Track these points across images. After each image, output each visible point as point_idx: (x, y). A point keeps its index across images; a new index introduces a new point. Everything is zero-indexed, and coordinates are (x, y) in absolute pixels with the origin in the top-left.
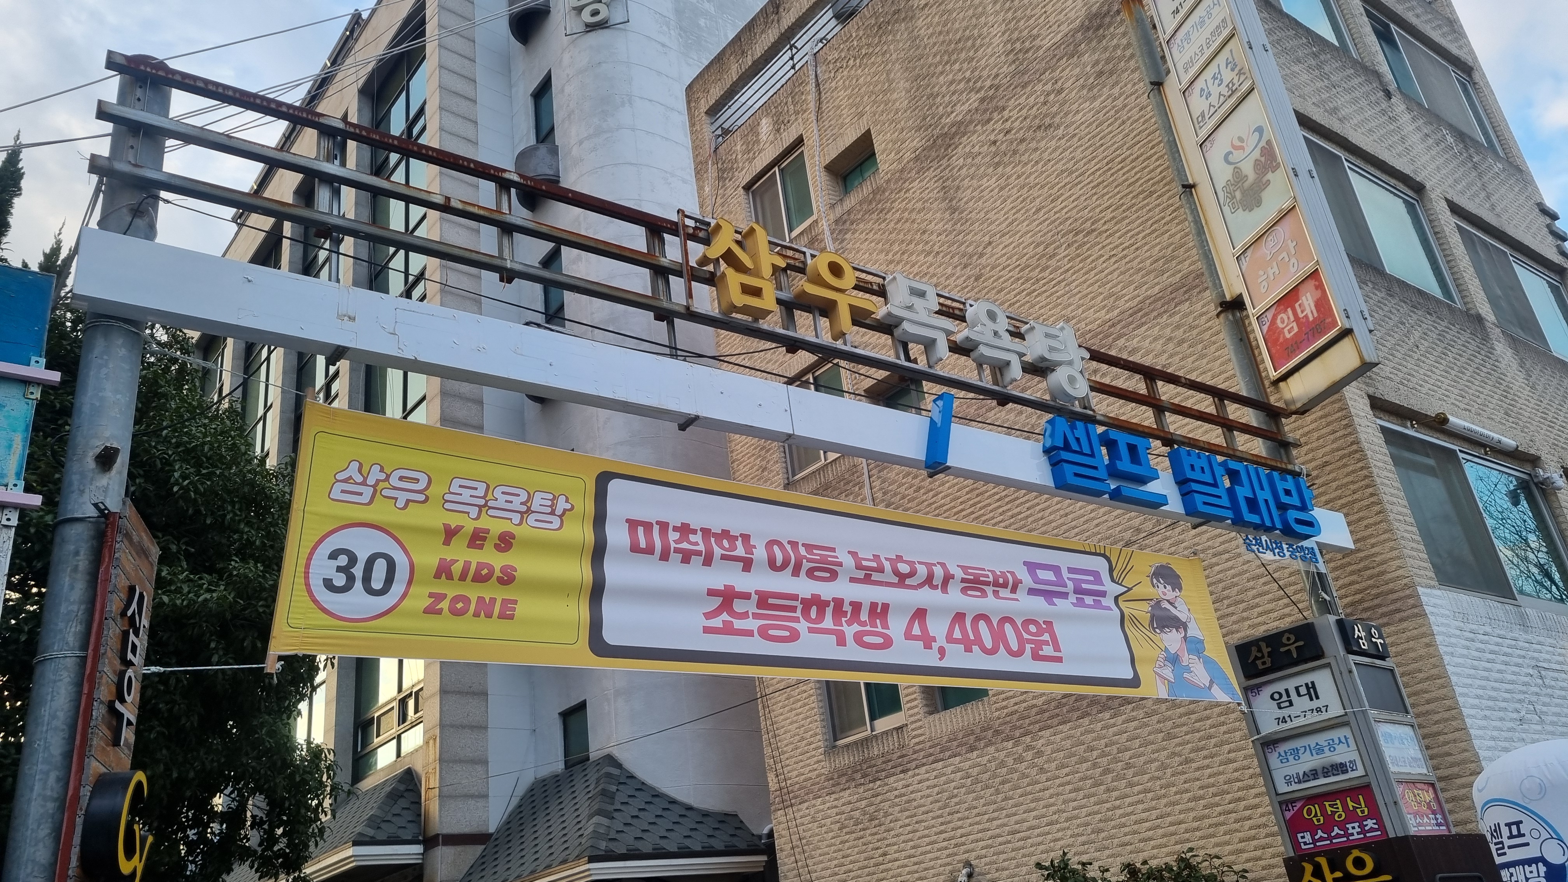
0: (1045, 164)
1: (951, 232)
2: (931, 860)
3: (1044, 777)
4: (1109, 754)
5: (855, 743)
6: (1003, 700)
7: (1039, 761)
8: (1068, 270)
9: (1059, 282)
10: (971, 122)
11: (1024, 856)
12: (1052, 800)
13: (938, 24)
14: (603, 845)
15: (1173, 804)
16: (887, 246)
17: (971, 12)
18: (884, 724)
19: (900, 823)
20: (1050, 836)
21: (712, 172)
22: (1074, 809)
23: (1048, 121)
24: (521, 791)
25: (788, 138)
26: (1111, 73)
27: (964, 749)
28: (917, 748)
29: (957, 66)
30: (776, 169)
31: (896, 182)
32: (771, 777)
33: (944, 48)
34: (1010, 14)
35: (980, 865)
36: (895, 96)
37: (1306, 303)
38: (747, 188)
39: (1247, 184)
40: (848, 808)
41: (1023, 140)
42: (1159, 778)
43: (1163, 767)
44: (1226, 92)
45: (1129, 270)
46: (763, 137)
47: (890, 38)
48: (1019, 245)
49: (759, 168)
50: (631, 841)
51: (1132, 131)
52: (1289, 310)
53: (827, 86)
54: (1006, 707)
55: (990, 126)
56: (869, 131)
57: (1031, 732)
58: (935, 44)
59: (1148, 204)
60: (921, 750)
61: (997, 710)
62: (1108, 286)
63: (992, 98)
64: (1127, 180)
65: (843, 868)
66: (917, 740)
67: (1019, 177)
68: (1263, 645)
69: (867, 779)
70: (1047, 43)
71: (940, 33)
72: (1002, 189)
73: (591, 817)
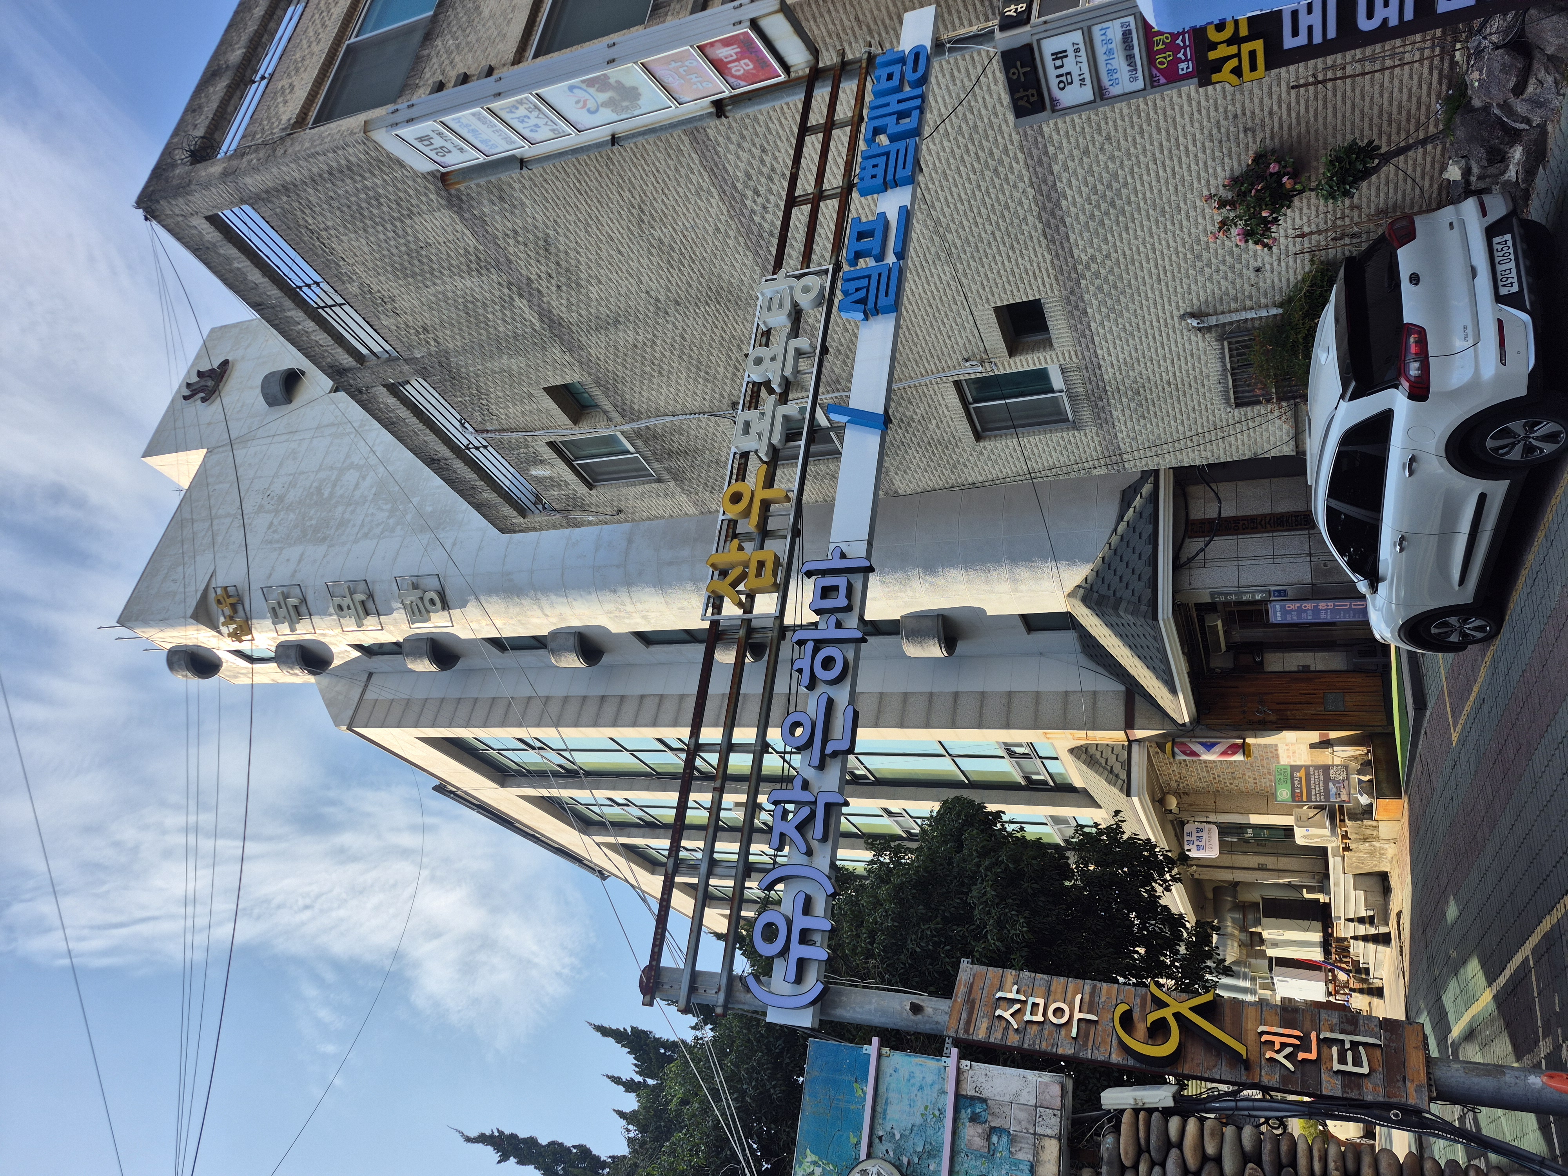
0: (580, 246)
1: (637, 324)
2: (1177, 346)
3: (1114, 255)
4: (1098, 201)
5: (1072, 406)
6: (1045, 287)
7: (1099, 258)
8: (674, 229)
9: (684, 236)
10: (539, 306)
11: (1180, 272)
12: (1134, 249)
13: (452, 331)
14: (1143, 608)
15: (1144, 151)
16: (646, 376)
17: (442, 304)
18: (1057, 381)
19: (1144, 371)
20: (1165, 251)
21: (577, 515)
22: (1143, 231)
23: (541, 243)
24: (1091, 665)
25: (548, 454)
26: (502, 190)
27: (1085, 319)
28: (1080, 357)
29: (490, 316)
30: (575, 463)
31: (591, 368)
32: (1095, 472)
33: (473, 326)
34: (446, 272)
35: (1184, 307)
36: (515, 367)
37: (725, 54)
38: (590, 487)
39: (617, 97)
40: (1127, 412)
41: (558, 264)
42: (1122, 162)
43: (1112, 158)
44: (536, 113)
45: (676, 179)
46: (547, 473)
47: (463, 370)
48: (650, 269)
49: (574, 477)
50: (1142, 584)
51: (553, 174)
52: (729, 66)
53: (504, 422)
54: (1051, 285)
55: (545, 291)
56: (544, 389)
57: (1074, 265)
58: (470, 334)
59: (619, 162)
60: (1082, 353)
61: (1053, 292)
62: (690, 196)
63: (519, 288)
64: (596, 179)
65: (1178, 416)
66: (1074, 357)
67: (590, 268)
68: (1017, 96)
69: (1104, 396)
70: (472, 242)
71: (460, 329)
72: (600, 282)
73: (1119, 616)
